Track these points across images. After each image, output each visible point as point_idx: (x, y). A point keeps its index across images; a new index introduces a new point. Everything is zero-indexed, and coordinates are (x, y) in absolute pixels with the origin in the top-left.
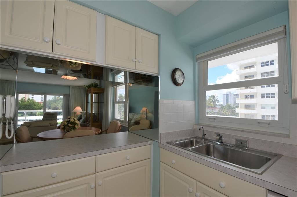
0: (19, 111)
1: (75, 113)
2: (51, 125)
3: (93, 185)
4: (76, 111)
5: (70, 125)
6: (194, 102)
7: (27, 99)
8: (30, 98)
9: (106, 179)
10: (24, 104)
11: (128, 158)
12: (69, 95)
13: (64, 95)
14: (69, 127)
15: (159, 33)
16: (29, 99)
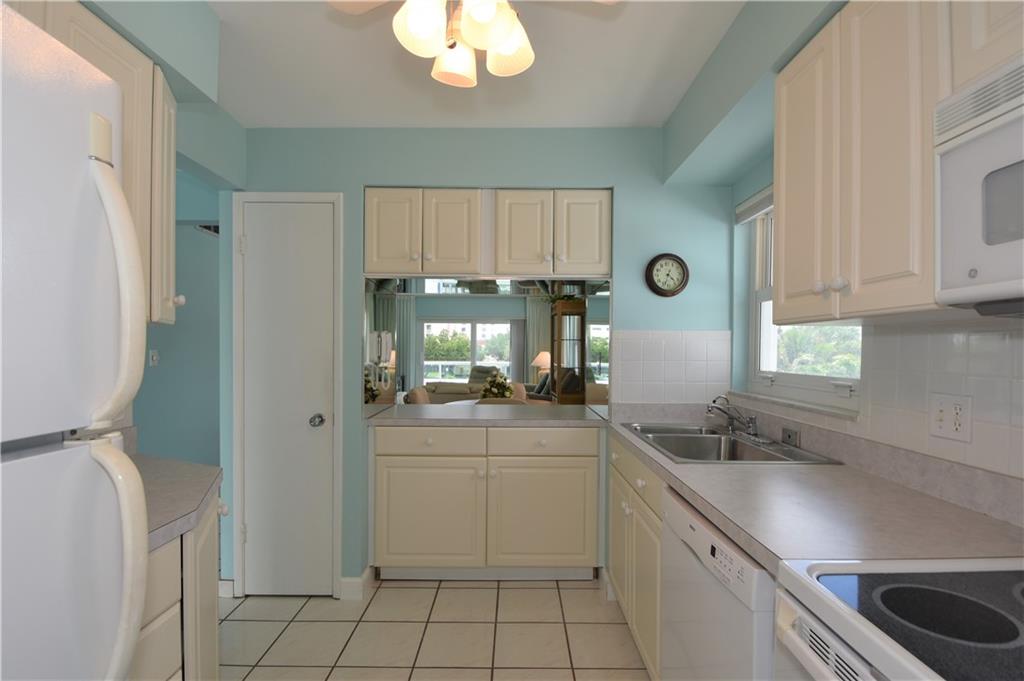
0: (426, 363)
1: (538, 368)
2: (473, 390)
3: (482, 473)
4: (539, 365)
5: (495, 390)
6: (729, 332)
7: (451, 334)
8: (459, 331)
9: (504, 471)
10: (446, 346)
11: (544, 442)
12: (525, 321)
13: (513, 323)
14: (493, 393)
15: (608, 186)
16: (455, 334)
